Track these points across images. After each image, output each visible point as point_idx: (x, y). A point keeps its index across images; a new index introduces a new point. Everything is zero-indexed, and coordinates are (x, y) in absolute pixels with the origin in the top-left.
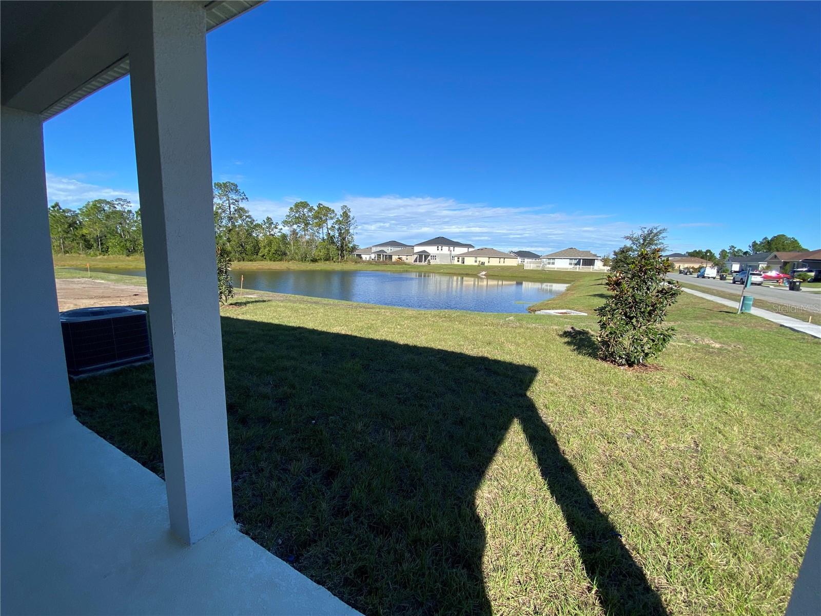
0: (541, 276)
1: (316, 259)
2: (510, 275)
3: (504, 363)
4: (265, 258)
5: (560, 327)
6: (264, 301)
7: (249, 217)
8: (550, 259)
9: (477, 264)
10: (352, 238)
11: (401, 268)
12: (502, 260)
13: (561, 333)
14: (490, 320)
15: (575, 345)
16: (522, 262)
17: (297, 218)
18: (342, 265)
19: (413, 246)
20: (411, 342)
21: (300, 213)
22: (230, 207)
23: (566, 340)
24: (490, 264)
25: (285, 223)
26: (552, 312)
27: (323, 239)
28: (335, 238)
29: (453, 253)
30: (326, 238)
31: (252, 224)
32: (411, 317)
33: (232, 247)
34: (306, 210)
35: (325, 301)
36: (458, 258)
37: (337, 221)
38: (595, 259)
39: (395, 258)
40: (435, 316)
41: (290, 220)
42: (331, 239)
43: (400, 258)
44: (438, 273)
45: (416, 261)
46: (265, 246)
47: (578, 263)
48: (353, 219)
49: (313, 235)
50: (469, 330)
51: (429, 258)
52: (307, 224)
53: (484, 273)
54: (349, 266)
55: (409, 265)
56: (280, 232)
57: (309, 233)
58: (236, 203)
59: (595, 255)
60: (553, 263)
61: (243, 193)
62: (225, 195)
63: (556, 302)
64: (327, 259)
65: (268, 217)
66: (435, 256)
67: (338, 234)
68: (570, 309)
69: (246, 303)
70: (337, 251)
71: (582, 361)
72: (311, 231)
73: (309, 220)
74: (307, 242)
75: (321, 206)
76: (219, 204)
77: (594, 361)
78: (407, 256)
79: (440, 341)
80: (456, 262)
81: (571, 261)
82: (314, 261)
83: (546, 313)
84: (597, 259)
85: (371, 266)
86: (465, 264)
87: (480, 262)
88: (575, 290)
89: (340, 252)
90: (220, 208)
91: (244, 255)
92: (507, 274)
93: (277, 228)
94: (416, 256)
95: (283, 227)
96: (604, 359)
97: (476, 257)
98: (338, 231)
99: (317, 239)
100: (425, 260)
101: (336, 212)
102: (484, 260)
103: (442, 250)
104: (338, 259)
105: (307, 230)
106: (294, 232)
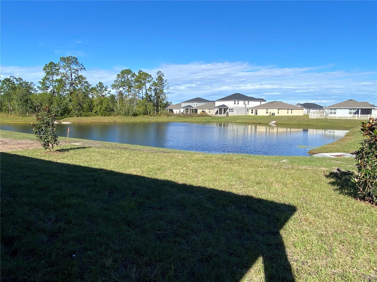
0: (324, 123)
1: (137, 114)
2: (297, 123)
3: (266, 201)
4: (98, 114)
5: (328, 169)
6: (84, 148)
7: (86, 82)
8: (332, 109)
9: (268, 115)
10: (165, 96)
11: (204, 119)
12: (290, 111)
13: (328, 174)
14: (266, 162)
15: (338, 184)
16: (307, 112)
17: (122, 82)
18: (157, 118)
19: (215, 102)
20: (189, 181)
21: (125, 78)
22: (71, 75)
23: (333, 180)
24: (279, 115)
25: (114, 86)
26: (328, 155)
27: (143, 98)
28: (152, 97)
29: (247, 106)
30: (144, 97)
31: (88, 88)
32: (199, 160)
33: (73, 106)
34: (129, 76)
35: (133, 147)
36: (252, 110)
37: (153, 84)
38: (372, 109)
39: (199, 111)
40: (219, 159)
41: (117, 84)
42: (148, 98)
43: (203, 112)
44: (235, 123)
45: (217, 113)
46: (97, 105)
47: (357, 113)
48: (166, 81)
49: (135, 95)
50: (244, 171)
51: (228, 111)
52: (130, 87)
53: (274, 122)
54: (163, 119)
55: (211, 116)
56: (109, 93)
57: (131, 93)
58: (77, 72)
59: (373, 106)
60: (335, 113)
61: (82, 64)
62: (68, 66)
63: (335, 146)
64: (146, 113)
65: (100, 82)
66: (233, 109)
67: (154, 94)
68: (345, 152)
69: (68, 150)
70: (153, 107)
71: (341, 201)
72: (133, 92)
73: (132, 84)
74: (130, 101)
75: (141, 72)
76: (64, 73)
77: (353, 201)
78: (210, 109)
79: (215, 180)
80: (250, 114)
81: (351, 111)
82: (135, 115)
83: (323, 156)
84: (374, 109)
85: (180, 118)
86: (258, 114)
87: (270, 113)
88: (352, 135)
89: (155, 108)
90: (64, 76)
91: (81, 112)
92: (294, 122)
93: (106, 90)
94: (216, 109)
95: (111, 90)
96: (363, 199)
97: (267, 109)
98: (154, 91)
99: (137, 98)
100: (224, 112)
101: (152, 76)
102: (275, 111)
103: (238, 104)
104: (154, 113)
105: (130, 91)
106: (121, 94)
